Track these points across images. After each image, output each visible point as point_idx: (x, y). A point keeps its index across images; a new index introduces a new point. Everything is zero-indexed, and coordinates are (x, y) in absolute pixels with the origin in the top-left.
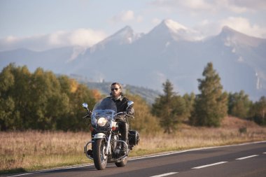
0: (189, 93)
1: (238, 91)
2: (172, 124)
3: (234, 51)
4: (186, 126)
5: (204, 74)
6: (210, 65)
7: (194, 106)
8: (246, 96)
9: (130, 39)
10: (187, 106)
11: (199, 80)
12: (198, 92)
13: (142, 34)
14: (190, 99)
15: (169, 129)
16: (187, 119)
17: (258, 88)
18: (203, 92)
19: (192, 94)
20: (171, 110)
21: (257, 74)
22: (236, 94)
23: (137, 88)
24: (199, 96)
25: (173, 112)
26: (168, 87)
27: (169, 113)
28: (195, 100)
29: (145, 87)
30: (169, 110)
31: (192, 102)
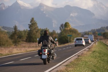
0: (26, 30)
1: (45, 28)
2: (17, 42)
3: (44, 12)
4: (24, 42)
5: (31, 22)
6: (33, 19)
7: (27, 34)
8: (48, 30)
9: (4, 8)
10: (25, 35)
11: (29, 25)
12: (29, 29)
13: (8, 6)
14: (26, 32)
15: (16, 44)
16: (25, 40)
17: (54, 26)
18: (30, 29)
19: (27, 30)
20: (17, 37)
21: (53, 21)
22: (44, 29)
23: (7, 27)
24: (29, 30)
25: (18, 38)
26: (15, 28)
27: (16, 38)
28: (28, 32)
29: (10, 27)
30: (16, 37)
31: (27, 33)
